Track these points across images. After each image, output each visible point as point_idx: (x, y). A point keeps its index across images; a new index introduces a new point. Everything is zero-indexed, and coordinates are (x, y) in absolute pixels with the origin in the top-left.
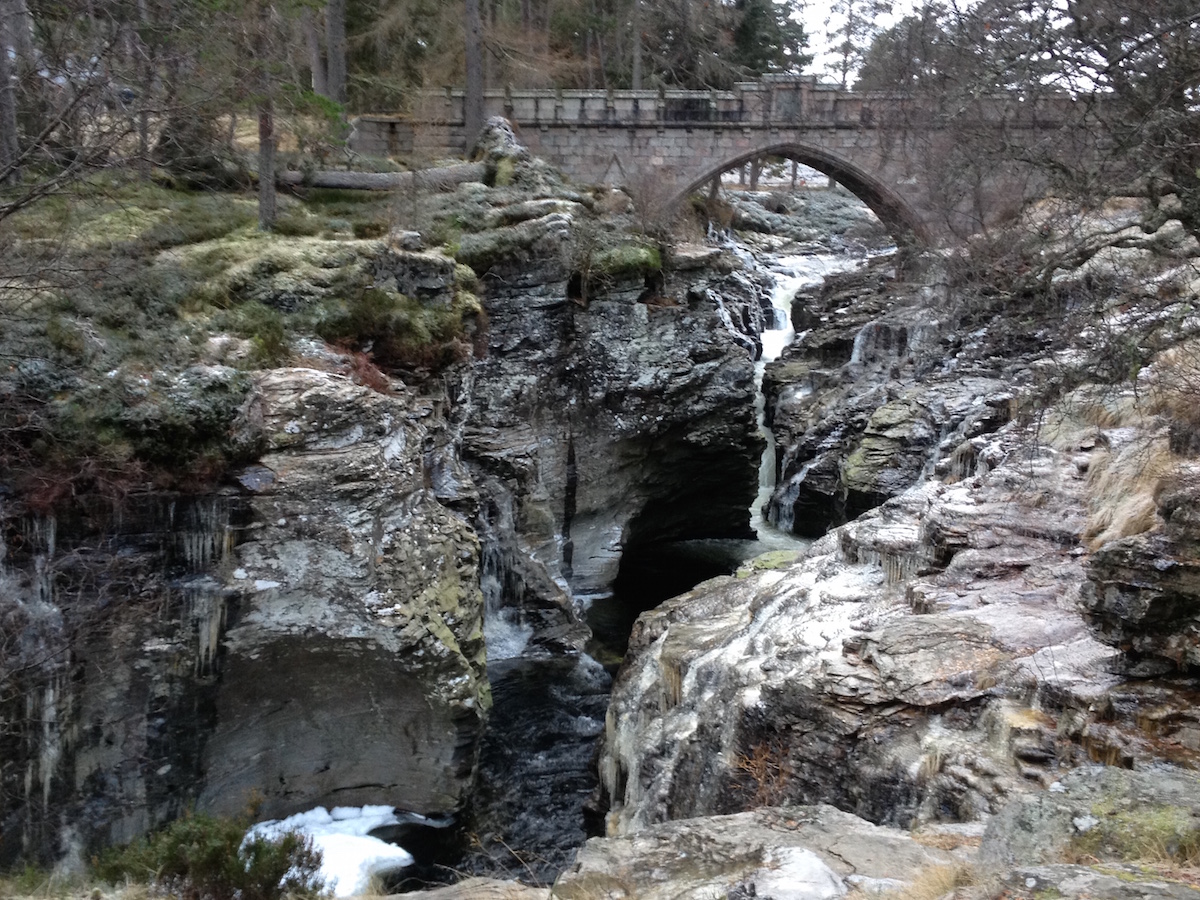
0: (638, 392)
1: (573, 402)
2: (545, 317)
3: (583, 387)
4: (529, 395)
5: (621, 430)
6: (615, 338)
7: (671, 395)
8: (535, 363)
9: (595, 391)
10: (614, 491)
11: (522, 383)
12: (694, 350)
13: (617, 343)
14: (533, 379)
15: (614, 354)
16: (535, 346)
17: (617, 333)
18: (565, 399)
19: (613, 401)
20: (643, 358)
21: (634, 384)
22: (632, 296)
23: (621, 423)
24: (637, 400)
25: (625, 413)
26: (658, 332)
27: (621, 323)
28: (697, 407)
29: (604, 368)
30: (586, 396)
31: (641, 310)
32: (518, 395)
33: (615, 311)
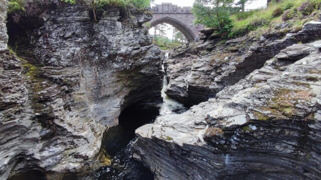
0: (121, 55)
1: (97, 58)
2: (81, 25)
3: (100, 52)
4: (77, 55)
5: (116, 68)
6: (110, 34)
7: (133, 56)
8: (79, 43)
9: (105, 54)
10: (116, 89)
11: (75, 50)
12: (140, 41)
13: (111, 36)
14: (78, 49)
15: (110, 40)
16: (78, 36)
17: (111, 32)
18: (93, 57)
19: (112, 57)
20: (122, 42)
21: (119, 52)
22: (115, 19)
23: (116, 65)
24: (121, 58)
25: (117, 62)
26: (127, 33)
27: (112, 29)
28: (143, 61)
29: (107, 46)
30: (101, 55)
31: (119, 24)
32: (73, 54)
33: (109, 24)
